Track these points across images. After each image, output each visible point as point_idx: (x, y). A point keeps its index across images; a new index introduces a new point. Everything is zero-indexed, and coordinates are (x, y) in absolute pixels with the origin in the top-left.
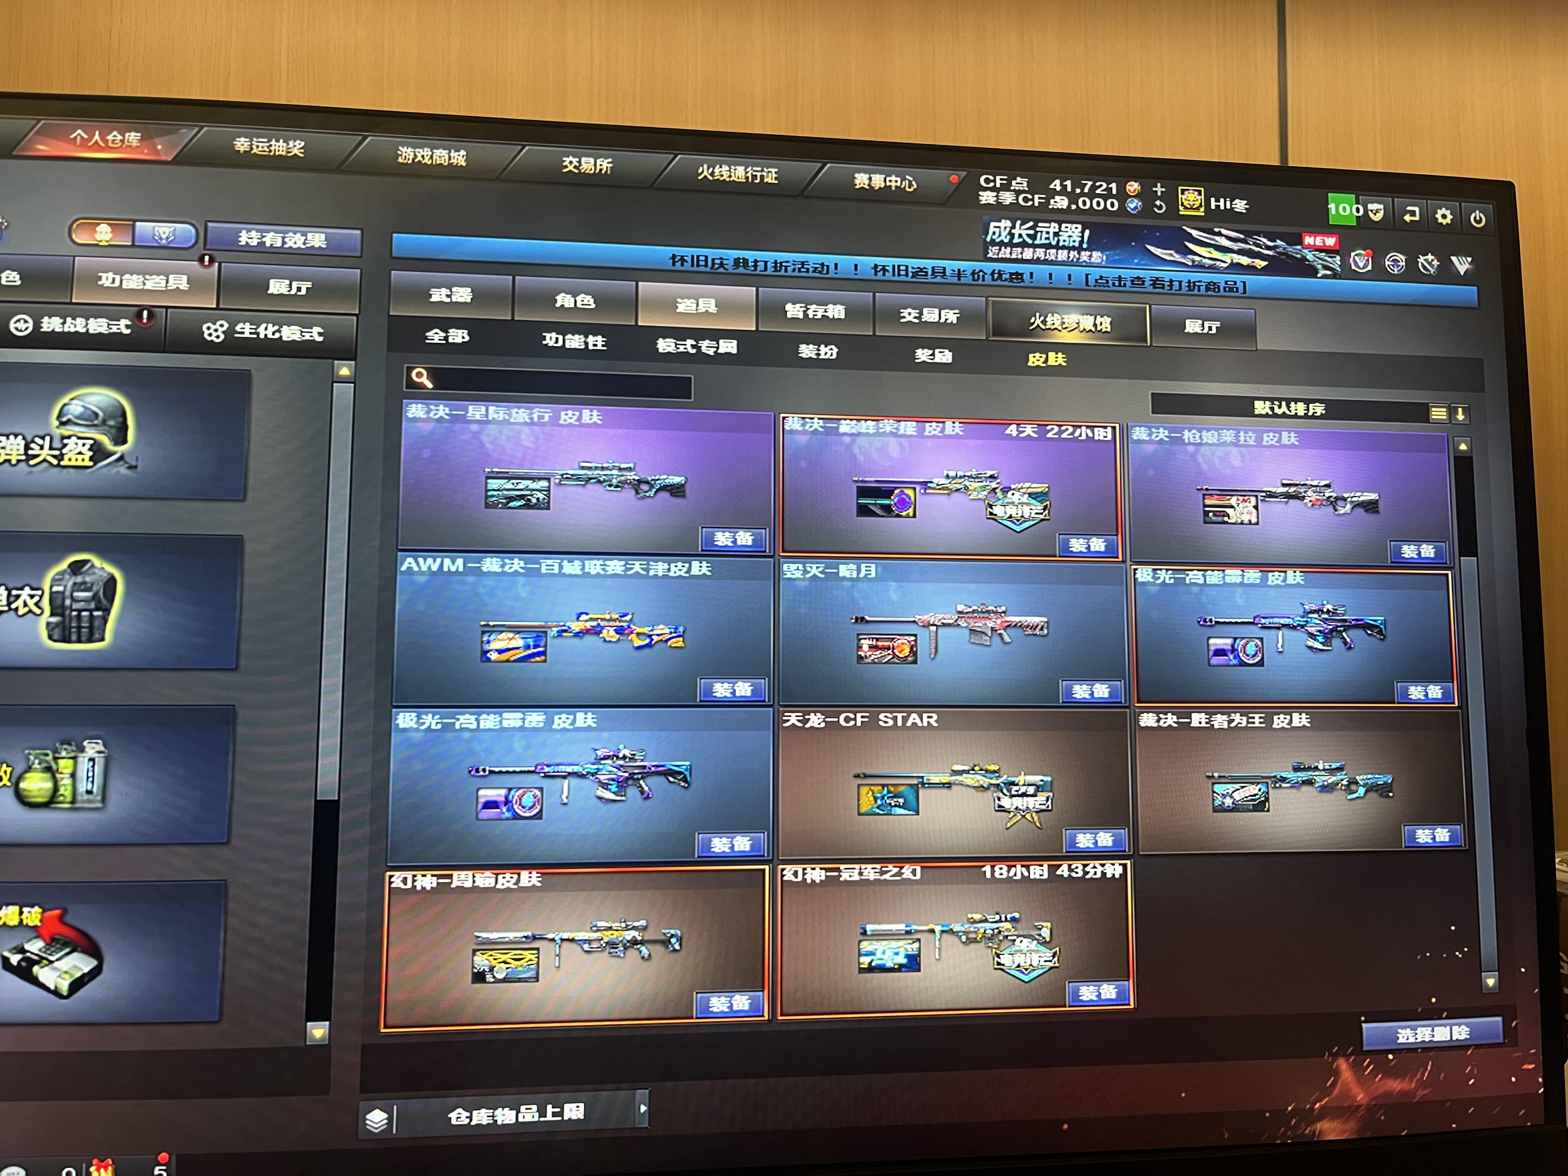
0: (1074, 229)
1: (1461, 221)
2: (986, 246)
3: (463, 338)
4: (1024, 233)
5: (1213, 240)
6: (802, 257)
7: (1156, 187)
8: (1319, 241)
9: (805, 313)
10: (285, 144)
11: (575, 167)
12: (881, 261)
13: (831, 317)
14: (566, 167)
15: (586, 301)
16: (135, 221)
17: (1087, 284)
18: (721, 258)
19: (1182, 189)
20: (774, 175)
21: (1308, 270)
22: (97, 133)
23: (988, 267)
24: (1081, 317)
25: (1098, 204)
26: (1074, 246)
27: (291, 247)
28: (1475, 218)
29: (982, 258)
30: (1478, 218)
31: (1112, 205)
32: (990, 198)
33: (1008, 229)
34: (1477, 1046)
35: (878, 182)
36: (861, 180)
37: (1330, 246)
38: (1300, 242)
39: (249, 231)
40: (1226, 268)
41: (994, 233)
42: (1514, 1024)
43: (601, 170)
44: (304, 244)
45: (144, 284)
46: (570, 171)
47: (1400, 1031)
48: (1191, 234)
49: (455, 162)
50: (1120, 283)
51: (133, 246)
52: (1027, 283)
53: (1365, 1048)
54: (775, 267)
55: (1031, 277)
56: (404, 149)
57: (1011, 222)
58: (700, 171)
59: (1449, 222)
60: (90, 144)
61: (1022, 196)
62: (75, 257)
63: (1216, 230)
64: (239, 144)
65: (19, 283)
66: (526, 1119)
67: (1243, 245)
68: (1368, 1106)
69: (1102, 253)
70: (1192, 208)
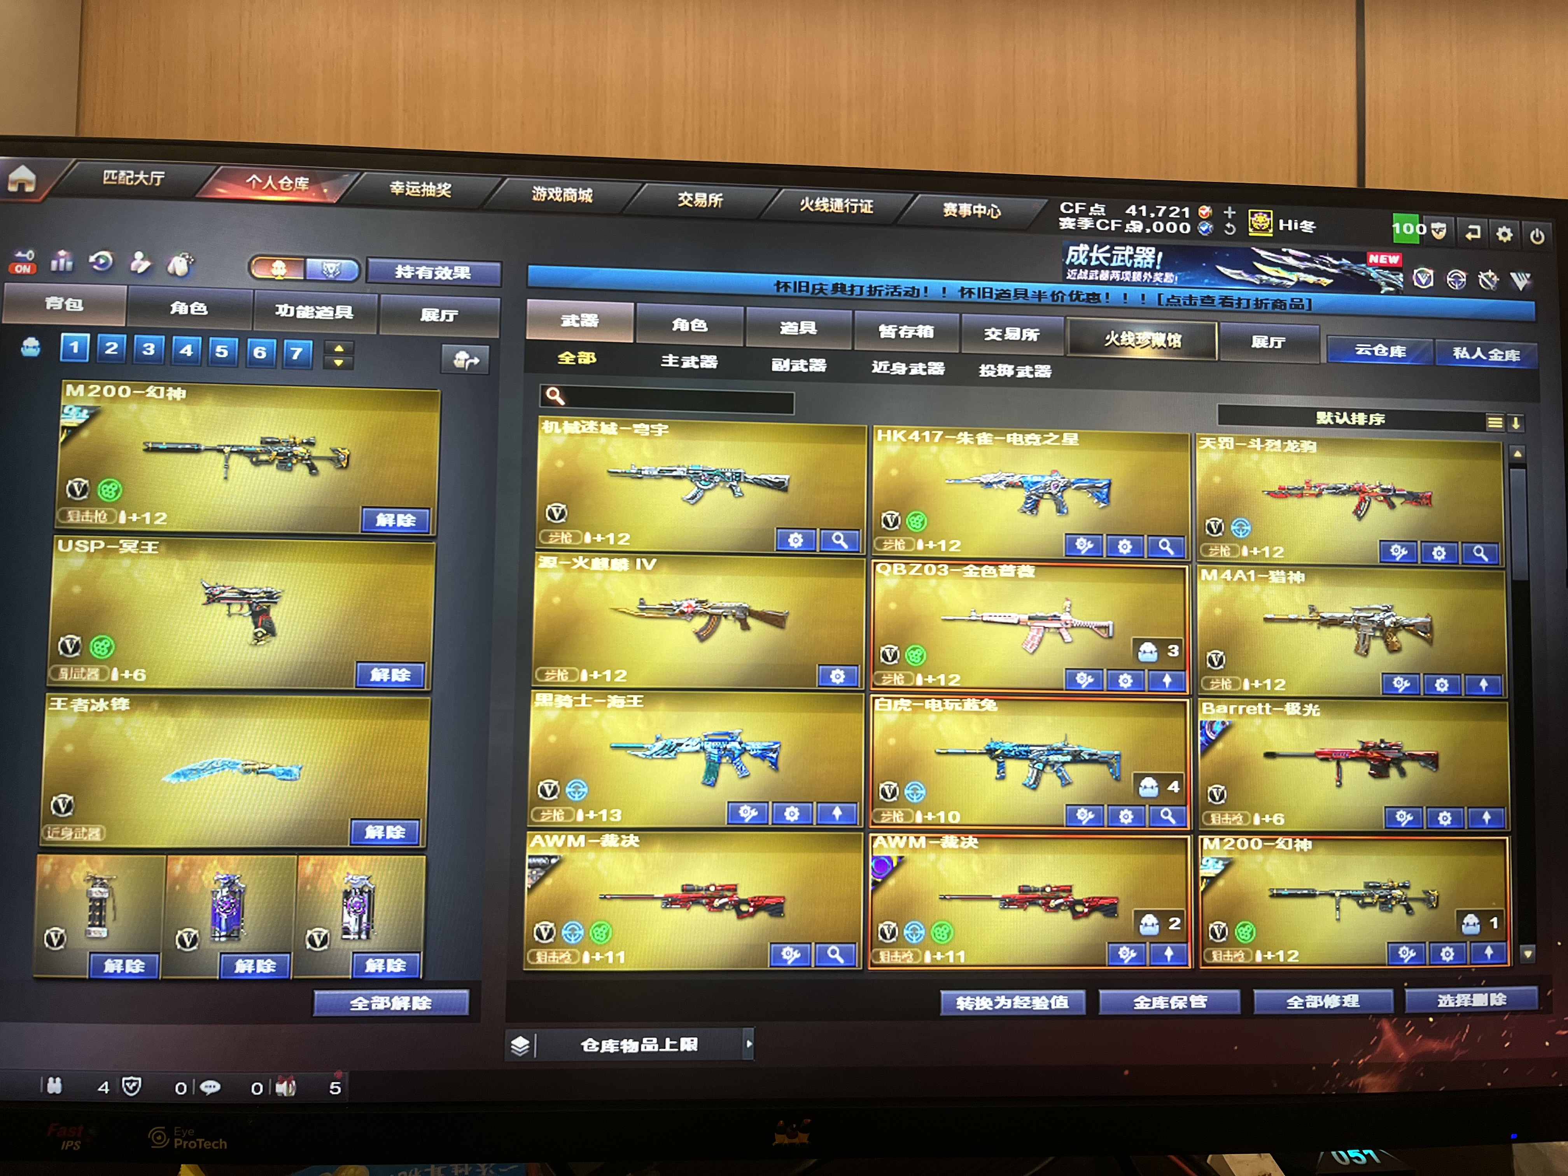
0: (1148, 252)
1: (1521, 239)
2: (1066, 268)
3: (591, 359)
4: (1101, 256)
5: (1281, 259)
6: (895, 282)
7: (1227, 210)
8: (1383, 259)
9: (897, 333)
10: (434, 187)
11: (690, 202)
12: (967, 284)
13: (921, 336)
14: (682, 202)
15: (700, 325)
16: (306, 258)
17: (1160, 303)
18: (821, 284)
19: (1252, 212)
20: (870, 206)
21: (1372, 287)
22: (270, 177)
23: (1067, 288)
24: (1153, 334)
25: (1172, 227)
26: (1147, 268)
27: (440, 279)
28: (1535, 236)
29: (1061, 280)
30: (1537, 236)
31: (1185, 228)
32: (1069, 224)
33: (1086, 253)
34: (1514, 1013)
35: (965, 211)
36: (950, 208)
37: (1393, 264)
38: (1365, 260)
40: (1293, 286)
41: (1073, 257)
42: (1549, 993)
43: (713, 204)
44: (452, 276)
45: (315, 314)
46: (686, 205)
47: (1440, 996)
48: (1259, 255)
49: (583, 199)
50: (1191, 302)
52: (1103, 303)
53: (1407, 1011)
54: (870, 291)
55: (1107, 297)
56: (538, 189)
57: (1089, 246)
58: (802, 204)
59: (1509, 239)
60: (265, 188)
61: (1100, 221)
62: (254, 290)
63: (1284, 250)
64: (394, 187)
65: (206, 313)
66: (647, 1050)
67: (1310, 264)
68: (1408, 1063)
69: (1174, 274)
70: (1261, 230)
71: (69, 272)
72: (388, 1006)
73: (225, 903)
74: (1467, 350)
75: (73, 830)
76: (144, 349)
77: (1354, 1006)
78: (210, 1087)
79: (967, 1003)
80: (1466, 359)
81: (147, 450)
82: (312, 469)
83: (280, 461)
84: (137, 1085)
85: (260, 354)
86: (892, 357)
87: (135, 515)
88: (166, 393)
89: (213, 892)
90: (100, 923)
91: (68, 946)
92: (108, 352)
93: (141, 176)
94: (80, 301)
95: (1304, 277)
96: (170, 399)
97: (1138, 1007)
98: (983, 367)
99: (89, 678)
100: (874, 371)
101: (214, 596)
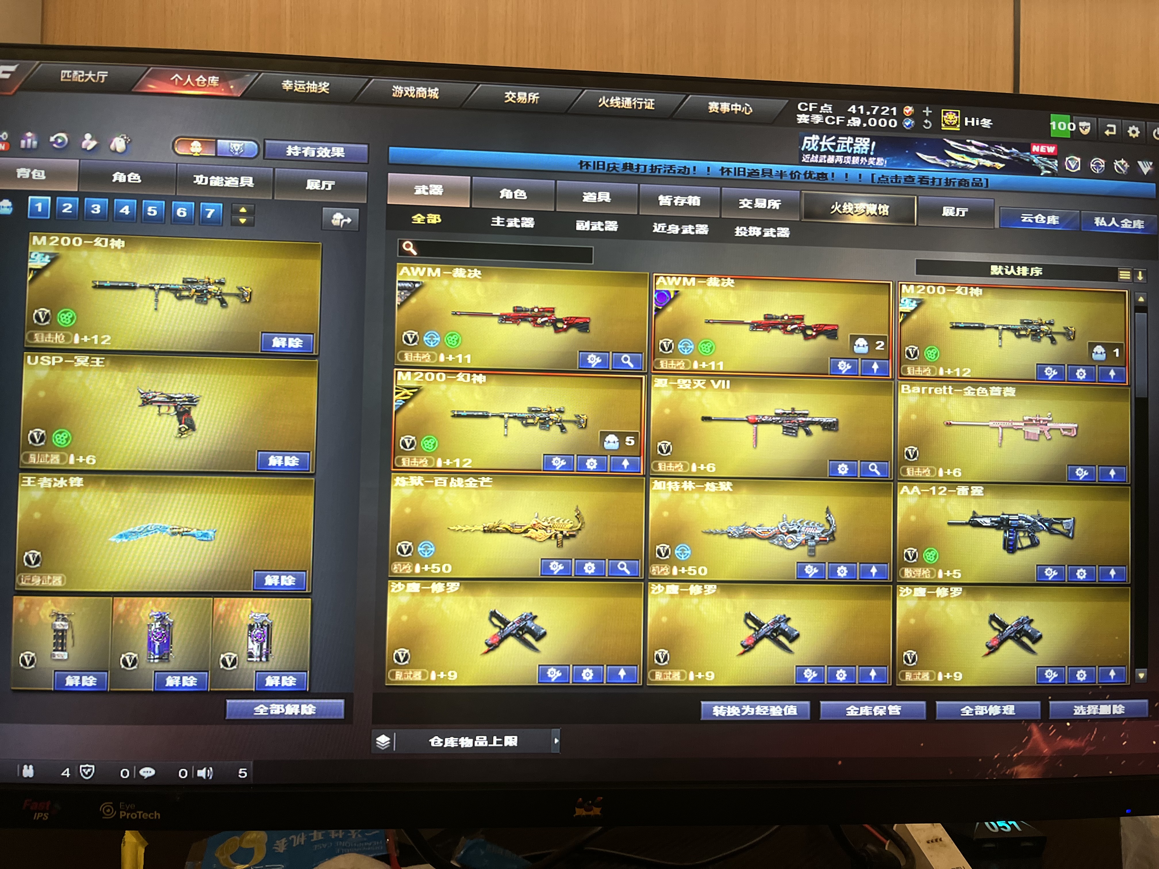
0: (864, 141)
1: (1146, 136)
2: (801, 154)
3: (437, 220)
4: (828, 144)
5: (966, 148)
6: (670, 162)
7: (925, 110)
8: (1043, 149)
9: (672, 202)
10: (316, 85)
11: (513, 99)
12: (726, 165)
13: (690, 205)
14: (507, 99)
15: (521, 194)
16: (217, 139)
17: (873, 181)
18: (614, 163)
19: (944, 112)
20: (652, 104)
21: (1034, 170)
22: (189, 76)
23: (802, 169)
24: (867, 205)
25: (883, 123)
26: (864, 154)
27: (321, 157)
28: (1156, 133)
29: (798, 163)
31: (893, 123)
32: (805, 119)
33: (817, 142)
34: (1130, 719)
35: (725, 108)
36: (713, 106)
37: (1050, 153)
38: (1029, 150)
39: (293, 146)
40: (974, 169)
41: (807, 145)
42: (1156, 705)
43: (531, 101)
44: (330, 154)
45: (224, 183)
46: (510, 102)
47: (1075, 707)
48: (949, 144)
49: (431, 96)
50: (896, 180)
51: (216, 156)
52: (830, 180)
53: (1050, 718)
54: (652, 169)
55: (833, 176)
56: (397, 88)
57: (820, 137)
58: (600, 101)
59: (1138, 135)
60: (185, 84)
61: (828, 117)
62: (177, 164)
63: (968, 141)
64: (285, 85)
65: (140, 181)
66: (480, 745)
67: (987, 152)
68: (1051, 756)
69: (884, 158)
70: (951, 125)
71: (35, 149)
72: (283, 711)
73: (158, 633)
74: (1105, 220)
75: (41, 578)
76: (93, 209)
77: (1011, 713)
78: (147, 772)
79: (721, 711)
80: (1104, 226)
81: (95, 287)
82: (223, 302)
83: (198, 297)
84: (91, 771)
85: (182, 214)
86: (669, 220)
87: (86, 337)
88: (109, 243)
89: (149, 625)
90: (62, 648)
91: (38, 666)
92: (65, 211)
93: (90, 75)
94: (43, 172)
95: (983, 162)
96: (113, 247)
97: (849, 714)
98: (737, 228)
99: (52, 462)
100: (654, 231)
101: (148, 399)
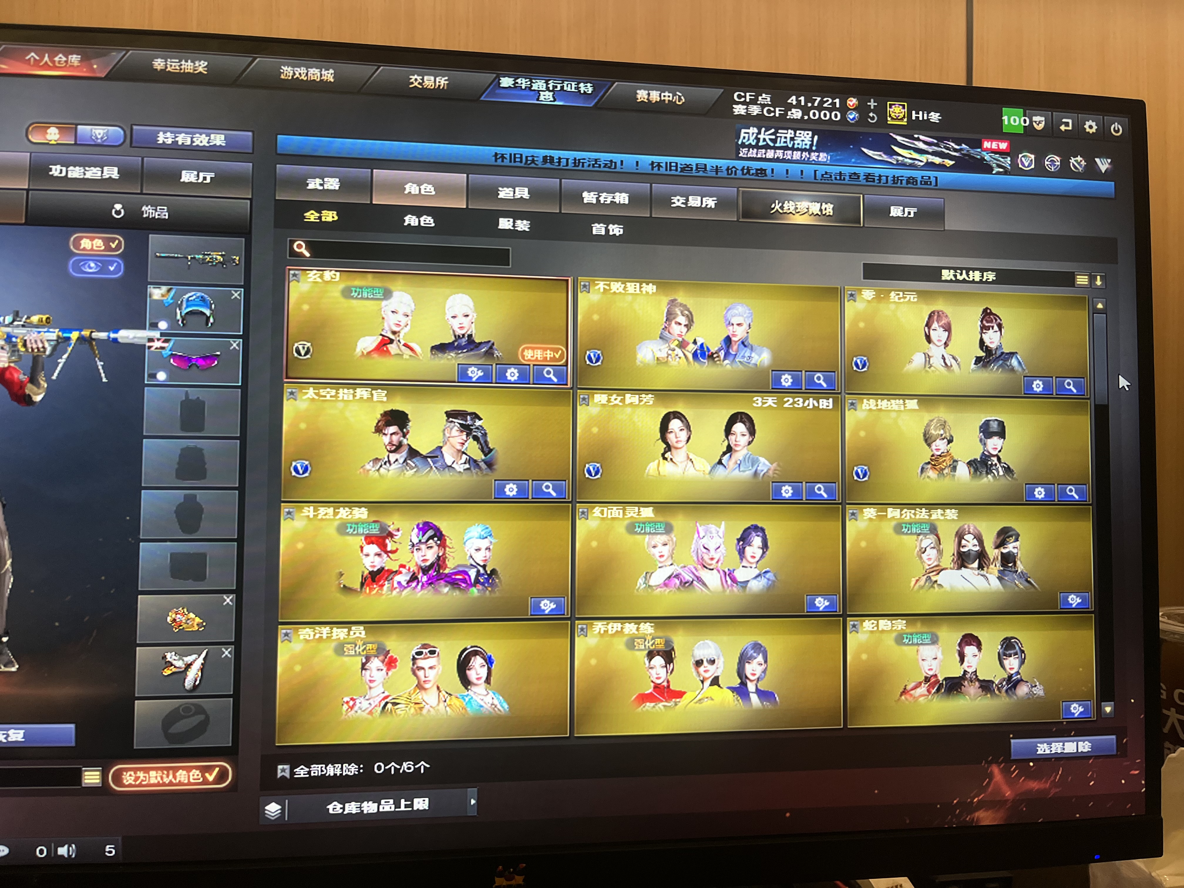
0: (805, 135)
1: (1103, 131)
2: (738, 147)
3: (333, 217)
4: (767, 138)
5: (914, 144)
6: (595, 156)
7: (870, 102)
8: (994, 146)
9: (598, 199)
10: (192, 64)
11: (419, 83)
12: (656, 159)
13: (618, 202)
14: (412, 83)
15: (428, 189)
16: (77, 125)
17: (815, 178)
18: (532, 156)
19: (890, 104)
21: (985, 168)
22: (47, 55)
23: (739, 164)
24: (810, 204)
25: (825, 115)
26: (805, 148)
27: (198, 145)
28: (1114, 128)
29: (734, 158)
30: (1116, 129)
31: (836, 116)
32: (742, 110)
33: (755, 135)
34: (1097, 757)
35: (655, 97)
36: (642, 95)
37: (1003, 149)
38: (980, 145)
39: (165, 132)
40: (923, 166)
41: (744, 138)
42: (1125, 741)
43: (439, 86)
44: (208, 142)
45: (85, 174)
46: (415, 86)
47: (1039, 745)
48: (896, 139)
49: (325, 78)
50: (840, 178)
51: (76, 144)
52: (769, 177)
53: (1013, 758)
54: (575, 163)
55: (773, 172)
56: (285, 68)
57: (758, 129)
59: (1095, 131)
60: (42, 64)
61: (767, 108)
62: (30, 153)
63: (916, 136)
64: (156, 64)
66: (385, 810)
67: (936, 148)
68: (1013, 800)
69: (827, 154)
70: (897, 119)
95: (931, 159)
